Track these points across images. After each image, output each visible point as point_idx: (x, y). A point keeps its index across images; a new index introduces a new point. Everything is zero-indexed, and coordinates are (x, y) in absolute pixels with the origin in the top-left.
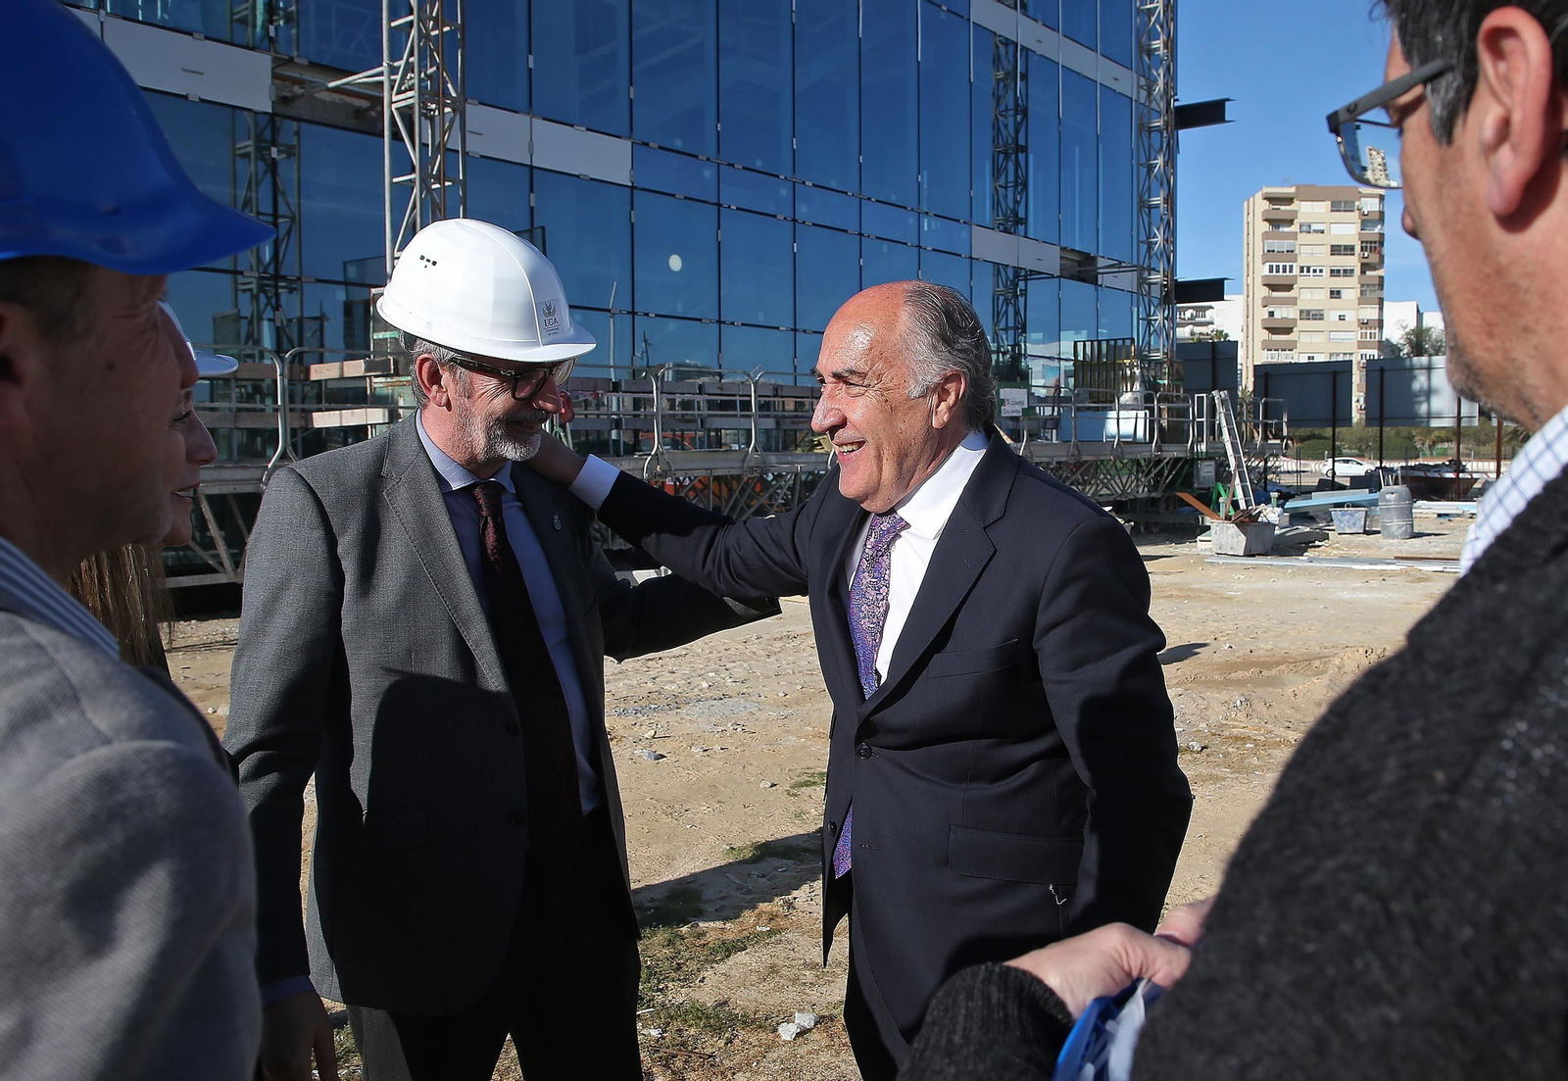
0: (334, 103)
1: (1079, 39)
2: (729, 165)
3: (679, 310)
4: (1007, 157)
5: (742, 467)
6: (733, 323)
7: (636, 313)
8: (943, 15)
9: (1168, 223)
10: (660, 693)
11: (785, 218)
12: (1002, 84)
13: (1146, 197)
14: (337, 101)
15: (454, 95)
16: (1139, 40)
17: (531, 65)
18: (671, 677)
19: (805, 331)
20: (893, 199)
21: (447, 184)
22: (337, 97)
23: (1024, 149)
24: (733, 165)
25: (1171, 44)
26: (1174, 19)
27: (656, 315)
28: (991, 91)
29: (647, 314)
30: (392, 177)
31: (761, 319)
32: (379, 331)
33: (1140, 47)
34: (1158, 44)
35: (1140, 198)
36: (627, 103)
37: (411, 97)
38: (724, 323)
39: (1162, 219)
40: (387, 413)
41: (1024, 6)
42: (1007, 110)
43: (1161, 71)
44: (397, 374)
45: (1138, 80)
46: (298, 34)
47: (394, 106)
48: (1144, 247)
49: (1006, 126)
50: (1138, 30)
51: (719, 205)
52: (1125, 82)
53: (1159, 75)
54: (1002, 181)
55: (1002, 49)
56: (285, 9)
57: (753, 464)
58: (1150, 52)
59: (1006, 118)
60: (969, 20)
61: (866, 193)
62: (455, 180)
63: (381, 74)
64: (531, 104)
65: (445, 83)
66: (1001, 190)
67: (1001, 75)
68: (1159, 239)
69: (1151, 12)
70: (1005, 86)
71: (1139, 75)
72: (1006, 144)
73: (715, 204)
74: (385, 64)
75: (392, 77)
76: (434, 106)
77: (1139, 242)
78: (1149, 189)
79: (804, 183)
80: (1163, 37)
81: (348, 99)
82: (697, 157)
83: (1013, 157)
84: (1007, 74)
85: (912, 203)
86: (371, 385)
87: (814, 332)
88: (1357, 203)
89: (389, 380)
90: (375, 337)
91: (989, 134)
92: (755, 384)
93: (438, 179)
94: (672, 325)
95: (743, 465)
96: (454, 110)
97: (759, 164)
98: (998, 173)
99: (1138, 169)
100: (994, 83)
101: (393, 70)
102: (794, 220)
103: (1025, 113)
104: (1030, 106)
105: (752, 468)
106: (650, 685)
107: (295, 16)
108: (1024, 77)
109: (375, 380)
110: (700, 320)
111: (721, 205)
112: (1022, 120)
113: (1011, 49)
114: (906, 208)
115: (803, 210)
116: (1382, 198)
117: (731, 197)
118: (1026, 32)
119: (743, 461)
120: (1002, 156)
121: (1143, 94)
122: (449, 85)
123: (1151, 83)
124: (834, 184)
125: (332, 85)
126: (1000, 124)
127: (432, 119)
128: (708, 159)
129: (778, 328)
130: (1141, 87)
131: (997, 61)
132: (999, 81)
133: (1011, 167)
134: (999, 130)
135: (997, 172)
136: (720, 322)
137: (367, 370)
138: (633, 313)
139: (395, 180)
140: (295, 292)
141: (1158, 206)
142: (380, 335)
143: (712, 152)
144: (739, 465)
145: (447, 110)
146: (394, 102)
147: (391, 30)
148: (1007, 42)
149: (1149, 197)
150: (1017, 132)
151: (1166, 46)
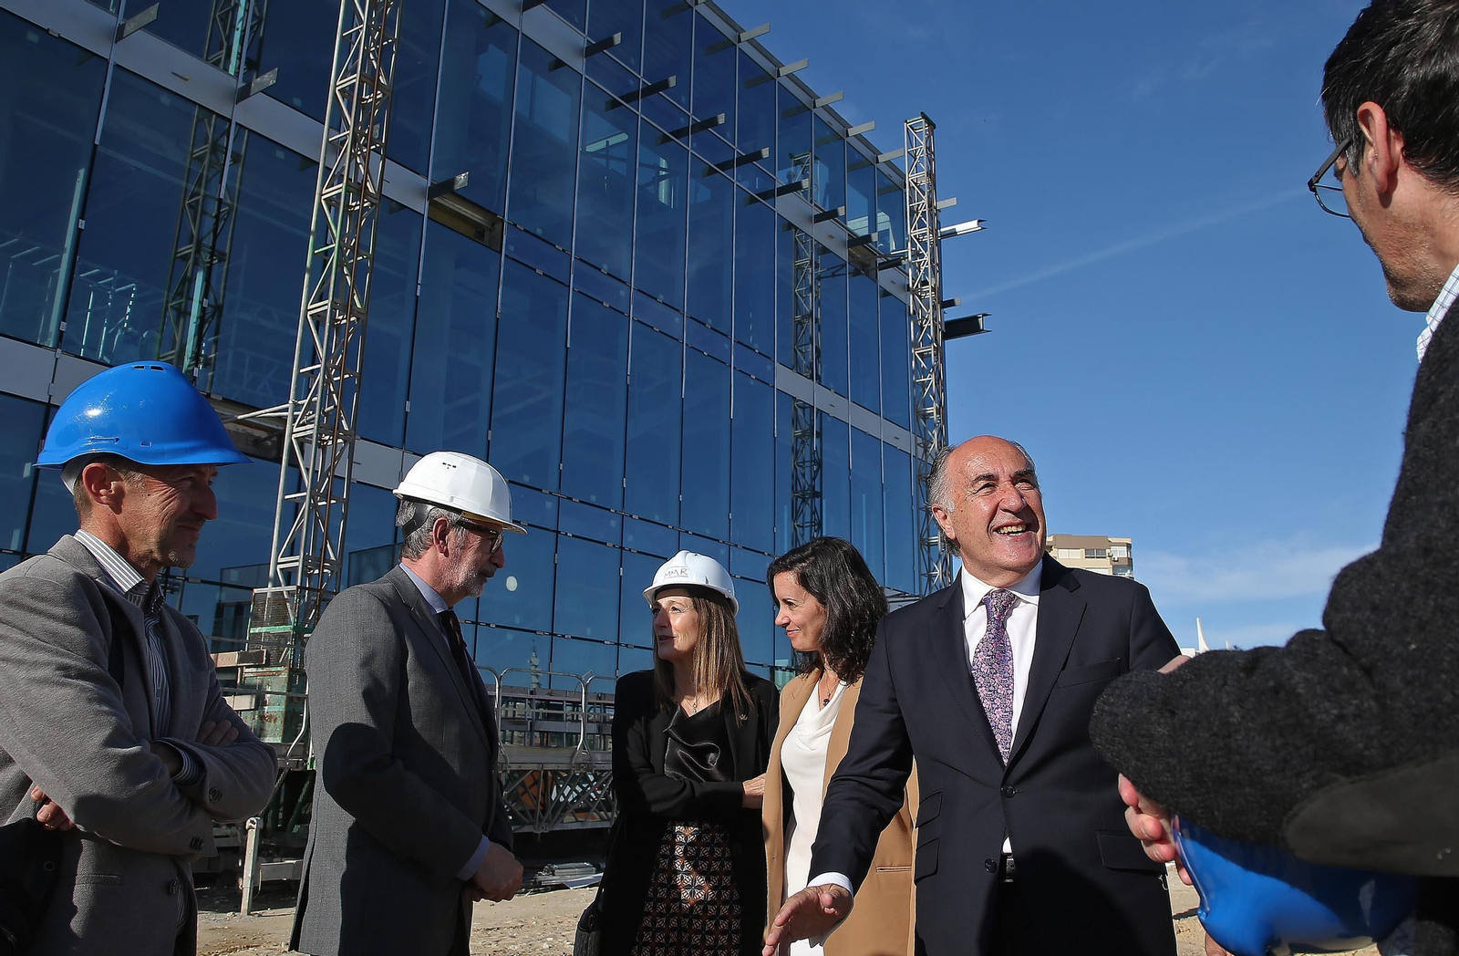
0: (237, 433)
1: (865, 405)
2: (568, 498)
3: (517, 622)
4: (804, 500)
5: (571, 763)
6: (563, 636)
7: (479, 624)
8: (752, 382)
9: (946, 559)
10: (505, 952)
11: (614, 546)
12: (800, 440)
13: (925, 536)
14: (240, 431)
15: (346, 429)
16: (915, 406)
17: (408, 410)
18: (513, 941)
19: (627, 645)
20: (708, 532)
21: (333, 502)
22: (241, 428)
23: (819, 495)
24: (571, 499)
25: (942, 410)
26: (944, 390)
27: (497, 626)
28: (791, 445)
29: (489, 625)
30: (284, 494)
31: (589, 633)
32: (256, 626)
33: (917, 412)
34: (932, 410)
35: (921, 536)
36: (485, 443)
37: (311, 429)
38: (556, 635)
39: (940, 556)
40: (254, 700)
41: (818, 378)
42: (804, 462)
43: (935, 432)
44: (268, 664)
45: (916, 439)
46: (213, 377)
47: (294, 436)
48: (925, 579)
49: (804, 475)
50: (914, 398)
51: (558, 532)
52: (904, 440)
53: (933, 435)
54: (800, 522)
55: (800, 412)
56: (205, 356)
57: (580, 760)
58: (926, 417)
59: (804, 468)
60: (774, 387)
61: (684, 526)
62: (339, 499)
63: (286, 410)
64: (404, 442)
65: (340, 419)
66: (799, 530)
67: (799, 432)
68: (938, 572)
69: (924, 385)
70: (803, 442)
71: (917, 436)
72: (803, 490)
73: (554, 531)
74: (290, 402)
75: (295, 413)
76: (327, 438)
77: (921, 575)
78: (928, 529)
79: (631, 516)
80: (936, 405)
81: (249, 430)
82: (541, 490)
83: (809, 501)
84: (804, 433)
85: (723, 536)
86: (242, 675)
87: (635, 647)
88: (1108, 551)
89: (260, 670)
90: (251, 632)
91: (789, 482)
92: (586, 687)
93: (324, 497)
94: (510, 635)
95: (571, 761)
96: (345, 442)
97: (593, 499)
98: (797, 514)
99: (918, 512)
100: (793, 440)
101: (297, 407)
102: (622, 548)
103: (820, 464)
104: (824, 458)
105: (580, 764)
106: (494, 946)
107: (213, 361)
108: (819, 435)
109: (247, 670)
110: (535, 632)
111: (560, 532)
112: (817, 469)
113: (807, 411)
114: (718, 541)
115: (629, 539)
116: (1129, 546)
117: (569, 526)
118: (821, 398)
119: (572, 757)
120: (800, 500)
121: (921, 450)
122: (343, 422)
123: (927, 442)
124: (656, 518)
125: (240, 417)
126: (799, 473)
127: (324, 449)
128: (550, 493)
129: (603, 642)
130: (919, 445)
131: (795, 422)
132: (797, 437)
133: (807, 510)
134: (797, 477)
135: (795, 514)
136: (552, 634)
137: (239, 661)
138: (476, 623)
139: (286, 497)
140: (176, 593)
141: (936, 544)
142: (257, 630)
143: (553, 486)
144: (568, 760)
145: (339, 441)
146: (293, 433)
147: (299, 375)
148: (805, 406)
149: (928, 536)
150: (814, 479)
151: (938, 412)
